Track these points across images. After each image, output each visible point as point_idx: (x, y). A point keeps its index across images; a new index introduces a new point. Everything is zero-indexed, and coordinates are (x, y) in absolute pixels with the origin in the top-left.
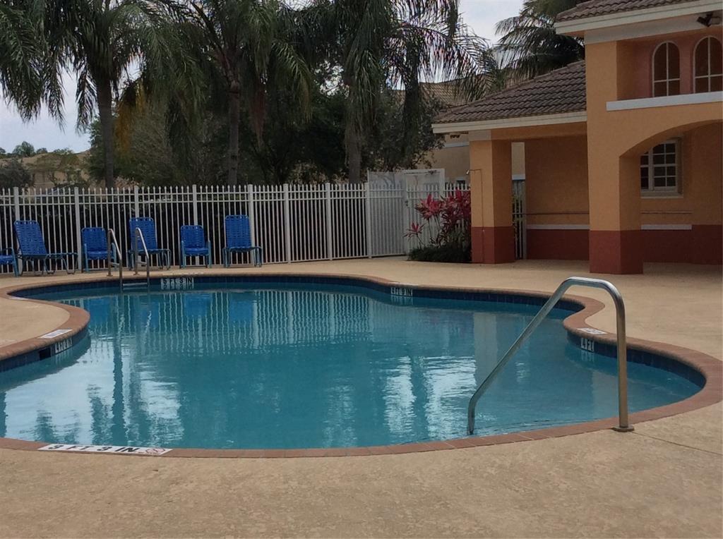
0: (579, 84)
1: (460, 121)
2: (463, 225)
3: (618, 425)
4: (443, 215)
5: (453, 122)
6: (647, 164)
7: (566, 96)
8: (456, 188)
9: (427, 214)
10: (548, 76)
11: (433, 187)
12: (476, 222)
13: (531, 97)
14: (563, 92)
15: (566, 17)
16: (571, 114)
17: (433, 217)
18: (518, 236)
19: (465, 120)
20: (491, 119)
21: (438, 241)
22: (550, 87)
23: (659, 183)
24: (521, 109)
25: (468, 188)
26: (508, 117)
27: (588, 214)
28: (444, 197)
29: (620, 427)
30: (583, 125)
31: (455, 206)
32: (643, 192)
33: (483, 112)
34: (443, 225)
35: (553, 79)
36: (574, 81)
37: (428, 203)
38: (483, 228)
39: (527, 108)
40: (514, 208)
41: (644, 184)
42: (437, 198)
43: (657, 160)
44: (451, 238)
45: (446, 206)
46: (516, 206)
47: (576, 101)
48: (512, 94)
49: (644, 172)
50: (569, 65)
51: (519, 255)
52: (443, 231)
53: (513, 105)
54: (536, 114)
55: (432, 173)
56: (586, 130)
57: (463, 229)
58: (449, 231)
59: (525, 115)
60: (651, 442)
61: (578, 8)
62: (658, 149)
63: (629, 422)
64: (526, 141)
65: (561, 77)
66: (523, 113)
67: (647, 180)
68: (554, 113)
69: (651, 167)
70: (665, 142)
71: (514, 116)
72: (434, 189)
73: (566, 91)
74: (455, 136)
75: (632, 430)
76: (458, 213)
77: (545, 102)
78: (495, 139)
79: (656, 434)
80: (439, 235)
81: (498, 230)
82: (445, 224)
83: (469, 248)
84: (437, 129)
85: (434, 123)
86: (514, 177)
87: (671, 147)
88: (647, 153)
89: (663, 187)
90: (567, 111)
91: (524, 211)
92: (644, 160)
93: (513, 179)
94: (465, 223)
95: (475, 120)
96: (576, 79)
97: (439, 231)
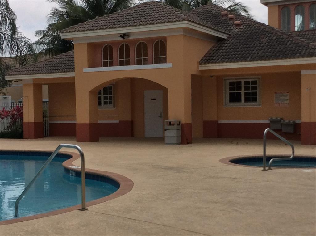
0: (72, 60)
1: (18, 75)
2: (20, 121)
3: (81, 208)
4: (10, 117)
5: (15, 75)
6: (101, 95)
7: (66, 65)
8: (17, 105)
9: (2, 117)
10: (58, 56)
11: (5, 104)
12: (26, 120)
13: (51, 65)
14: (65, 64)
15: (65, 31)
16: (68, 73)
17: (5, 118)
18: (45, 126)
19: (20, 74)
20: (33, 74)
21: (8, 129)
22: (59, 61)
23: (106, 103)
24: (46, 70)
25: (22, 105)
26: (40, 73)
27: (76, 116)
28: (11, 109)
29: (82, 208)
30: (73, 78)
31: (16, 113)
32: (99, 107)
33: (29, 71)
34: (10, 122)
35: (61, 58)
36: (69, 59)
37: (3, 111)
38: (29, 123)
39: (49, 70)
40: (43, 114)
41: (100, 103)
42: (7, 109)
43: (105, 93)
44: (14, 128)
45: (12, 113)
46: (44, 113)
47: (70, 68)
48: (42, 63)
49: (99, 99)
50: (67, 52)
51: (46, 134)
52: (10, 124)
53: (43, 68)
54: (53, 73)
55: (5, 98)
56: (75, 80)
57: (20, 123)
58: (13, 124)
59: (48, 73)
60: (94, 214)
61: (71, 28)
62: (105, 89)
63: (86, 206)
64: (49, 84)
65: (64, 57)
66: (47, 72)
67: (101, 102)
68: (61, 72)
69: (102, 96)
70: (108, 86)
71: (43, 73)
72: (6, 105)
73: (66, 63)
74: (16, 81)
75: (87, 209)
76: (17, 116)
77: (57, 68)
78: (34, 83)
79: (97, 210)
80: (8, 126)
81: (35, 124)
82: (11, 121)
83: (23, 132)
84: (7, 78)
85: (6, 75)
86: (44, 100)
87: (110, 88)
88: (101, 90)
89: (107, 105)
90: (66, 72)
91: (48, 115)
92: (99, 93)
93: (43, 101)
94: (21, 121)
95: (25, 74)
96: (71, 58)
97: (8, 124)
